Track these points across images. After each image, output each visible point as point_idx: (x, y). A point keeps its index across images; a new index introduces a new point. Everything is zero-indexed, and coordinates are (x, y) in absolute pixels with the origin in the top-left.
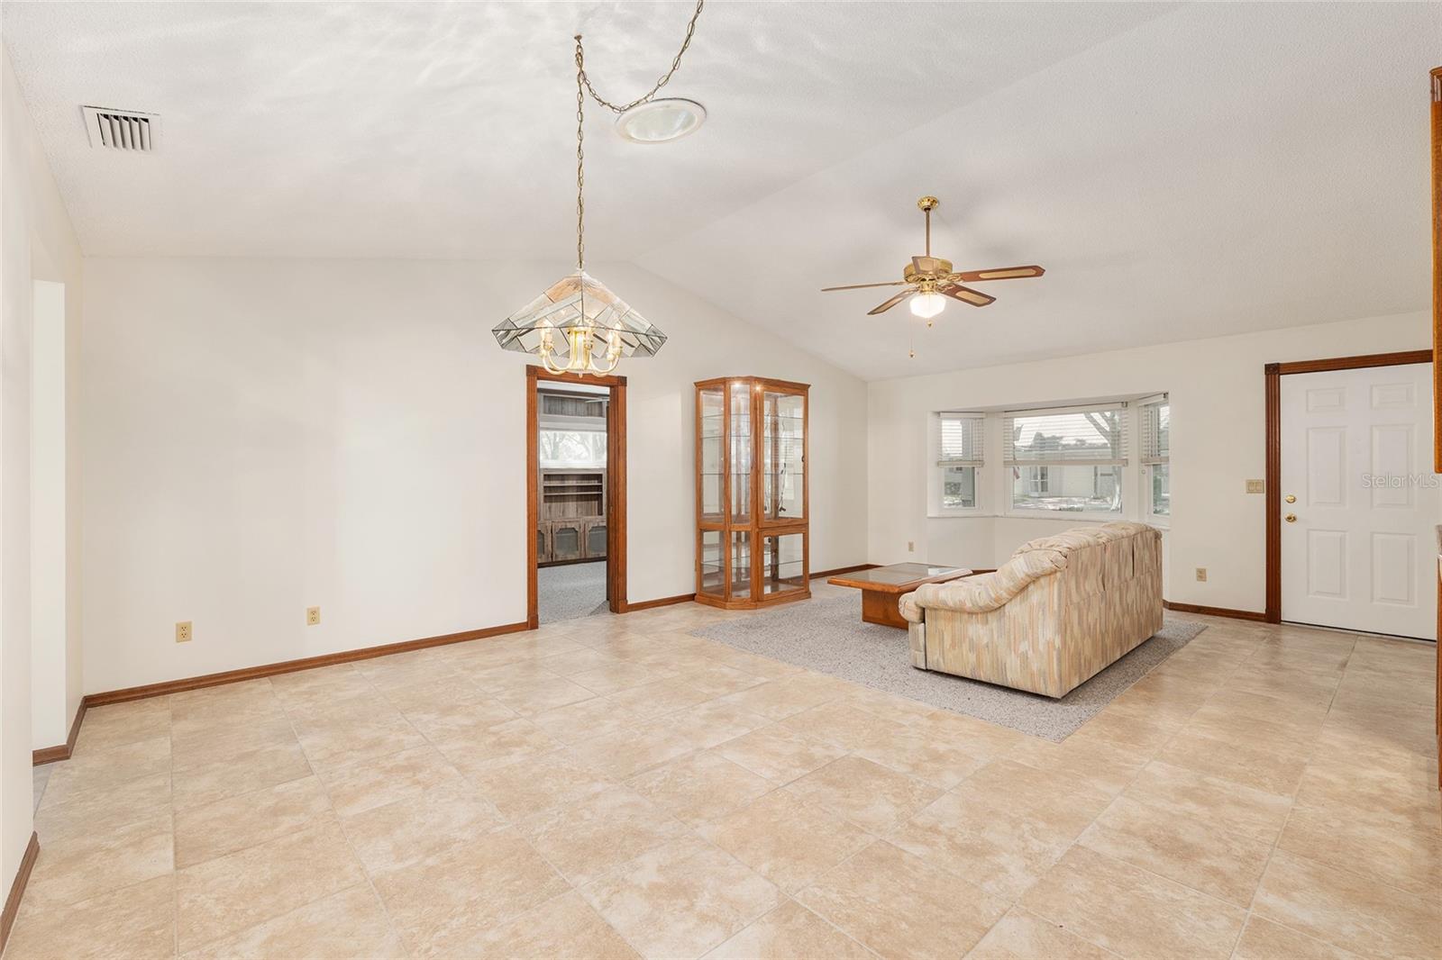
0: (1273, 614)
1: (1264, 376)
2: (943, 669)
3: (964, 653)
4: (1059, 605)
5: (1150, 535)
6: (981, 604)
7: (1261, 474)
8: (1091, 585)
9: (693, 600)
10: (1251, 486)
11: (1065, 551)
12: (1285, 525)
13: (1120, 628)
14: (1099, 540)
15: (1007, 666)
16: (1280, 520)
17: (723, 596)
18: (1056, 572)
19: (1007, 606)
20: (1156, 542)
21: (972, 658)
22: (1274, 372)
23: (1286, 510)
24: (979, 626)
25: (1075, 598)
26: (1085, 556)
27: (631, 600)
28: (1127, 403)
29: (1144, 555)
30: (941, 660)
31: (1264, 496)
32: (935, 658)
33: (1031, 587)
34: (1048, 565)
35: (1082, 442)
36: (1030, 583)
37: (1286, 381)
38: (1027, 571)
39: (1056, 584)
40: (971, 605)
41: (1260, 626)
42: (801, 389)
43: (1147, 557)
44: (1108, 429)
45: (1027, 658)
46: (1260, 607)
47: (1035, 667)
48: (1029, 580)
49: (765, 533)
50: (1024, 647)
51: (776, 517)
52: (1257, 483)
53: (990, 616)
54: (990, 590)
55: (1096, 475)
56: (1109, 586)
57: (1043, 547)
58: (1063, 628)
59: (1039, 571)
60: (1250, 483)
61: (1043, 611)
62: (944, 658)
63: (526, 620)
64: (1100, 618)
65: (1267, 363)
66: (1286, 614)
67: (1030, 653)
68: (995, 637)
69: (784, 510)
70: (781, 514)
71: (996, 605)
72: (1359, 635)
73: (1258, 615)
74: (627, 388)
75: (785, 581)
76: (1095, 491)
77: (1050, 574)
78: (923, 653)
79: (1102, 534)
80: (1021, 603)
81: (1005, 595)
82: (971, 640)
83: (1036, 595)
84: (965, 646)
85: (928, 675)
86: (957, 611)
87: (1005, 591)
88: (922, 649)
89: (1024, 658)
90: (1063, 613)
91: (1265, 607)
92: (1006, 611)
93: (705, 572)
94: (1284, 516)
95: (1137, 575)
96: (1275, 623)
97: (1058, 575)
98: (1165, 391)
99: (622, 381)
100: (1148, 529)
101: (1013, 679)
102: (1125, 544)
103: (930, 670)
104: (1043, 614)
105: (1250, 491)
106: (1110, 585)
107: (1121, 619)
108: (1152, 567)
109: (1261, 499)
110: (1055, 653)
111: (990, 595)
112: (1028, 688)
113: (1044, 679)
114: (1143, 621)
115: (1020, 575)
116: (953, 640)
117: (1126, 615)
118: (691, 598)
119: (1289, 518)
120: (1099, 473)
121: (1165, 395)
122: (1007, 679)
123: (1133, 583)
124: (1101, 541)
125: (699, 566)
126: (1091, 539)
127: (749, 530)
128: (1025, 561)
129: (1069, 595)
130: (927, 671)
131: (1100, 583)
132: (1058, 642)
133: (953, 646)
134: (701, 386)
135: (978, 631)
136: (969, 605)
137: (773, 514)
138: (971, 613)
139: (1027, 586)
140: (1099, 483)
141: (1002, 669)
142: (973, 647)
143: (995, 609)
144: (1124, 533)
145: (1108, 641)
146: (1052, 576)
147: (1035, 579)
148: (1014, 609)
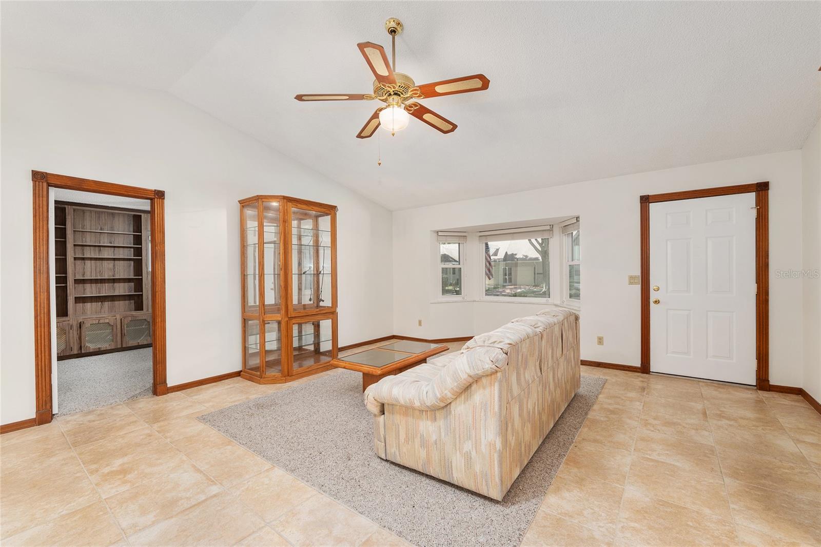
0: (645, 368)
1: (640, 204)
2: (398, 461)
3: (416, 447)
4: (500, 406)
5: (572, 319)
6: (429, 404)
7: (637, 272)
8: (530, 373)
9: (240, 376)
10: (632, 280)
11: (506, 347)
12: (652, 305)
13: (553, 401)
14: (536, 329)
15: (453, 464)
16: (649, 302)
17: (259, 373)
18: (497, 372)
19: (452, 404)
20: (576, 323)
21: (423, 454)
22: (645, 200)
23: (653, 296)
24: (429, 423)
25: (516, 390)
26: (525, 348)
27: (171, 382)
28: (553, 225)
29: (568, 335)
30: (397, 453)
31: (639, 286)
32: (393, 451)
33: (474, 387)
34: (488, 366)
35: (526, 256)
36: (473, 383)
37: (653, 207)
38: (468, 371)
39: (497, 385)
40: (420, 405)
41: (638, 376)
42: (330, 210)
43: (571, 336)
44: (540, 249)
45: (471, 458)
46: (637, 363)
47: (478, 468)
48: (471, 380)
49: (294, 321)
50: (468, 446)
51: (318, 306)
52: (635, 277)
53: (438, 414)
54: (436, 389)
55: (535, 274)
56: (544, 368)
57: (486, 344)
58: (505, 426)
59: (480, 372)
60: (631, 278)
61: (485, 411)
62: (399, 451)
63: (35, 417)
64: (538, 400)
65: (641, 195)
66: (653, 368)
67: (474, 453)
68: (443, 434)
69: (323, 301)
70: (321, 304)
71: (442, 405)
72: (699, 381)
73: (636, 368)
74: (166, 201)
75: (324, 354)
76: (535, 283)
77: (491, 375)
78: (383, 444)
79: (540, 324)
80: (464, 402)
81: (449, 395)
82: (422, 436)
83: (479, 396)
84: (417, 441)
85: (388, 465)
86: (408, 410)
87: (449, 391)
88: (383, 440)
89: (468, 458)
90: (504, 412)
91: (640, 363)
92: (452, 407)
93: (251, 351)
94: (652, 299)
95: (565, 352)
96: (647, 373)
97: (499, 374)
98: (576, 214)
99: (160, 195)
100: (571, 314)
101: (458, 477)
102: (557, 330)
103: (389, 461)
104: (485, 415)
105: (631, 283)
106: (546, 368)
107: (554, 393)
108: (574, 342)
109: (637, 288)
110: (496, 456)
111: (435, 394)
112: (473, 489)
113: (486, 482)
114: (568, 388)
115: (464, 376)
116: (407, 435)
117: (558, 388)
118: (238, 374)
119: (656, 302)
120: (536, 273)
121: (577, 218)
122: (453, 477)
123: (562, 360)
124: (538, 330)
125: (245, 349)
126: (529, 330)
127: (280, 319)
128: (468, 361)
129: (510, 389)
130: (387, 461)
131: (538, 370)
132: (499, 445)
133: (407, 440)
134: (245, 204)
135: (428, 427)
136: (417, 404)
137: (315, 305)
138: (421, 411)
139: (470, 385)
140: (536, 278)
141: (448, 466)
142: (424, 444)
143: (443, 407)
144: (555, 320)
145: (544, 418)
146: (493, 376)
147: (476, 380)
148: (460, 409)
